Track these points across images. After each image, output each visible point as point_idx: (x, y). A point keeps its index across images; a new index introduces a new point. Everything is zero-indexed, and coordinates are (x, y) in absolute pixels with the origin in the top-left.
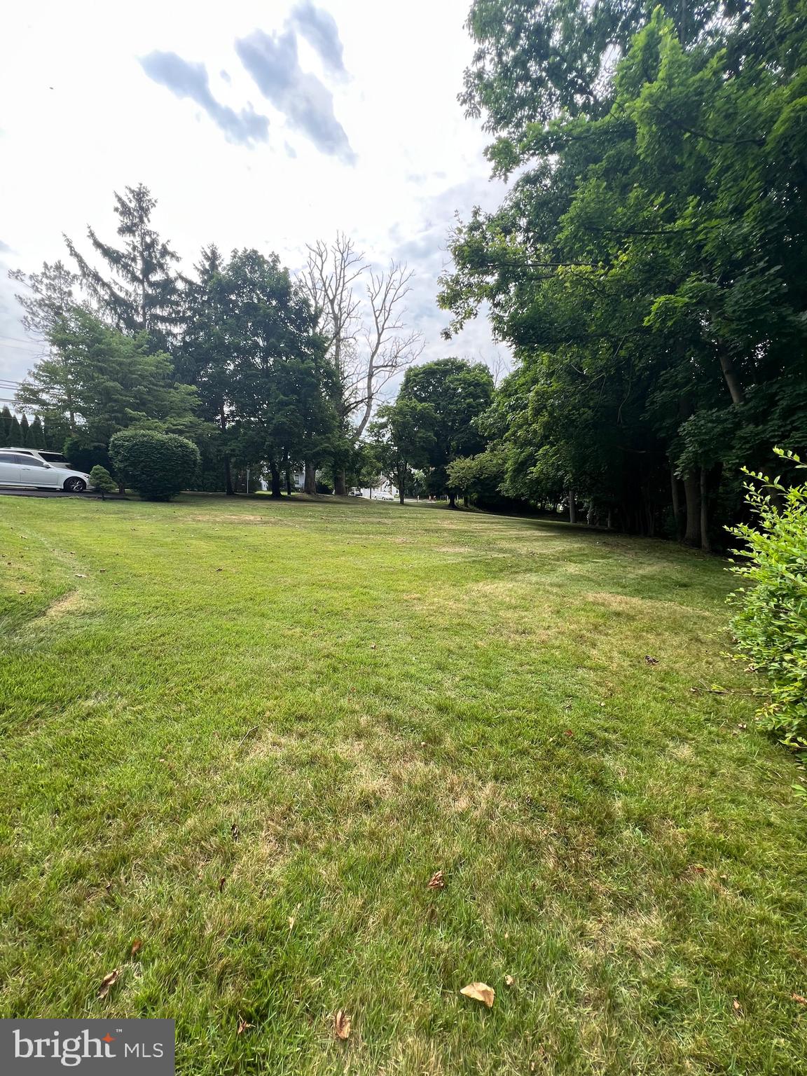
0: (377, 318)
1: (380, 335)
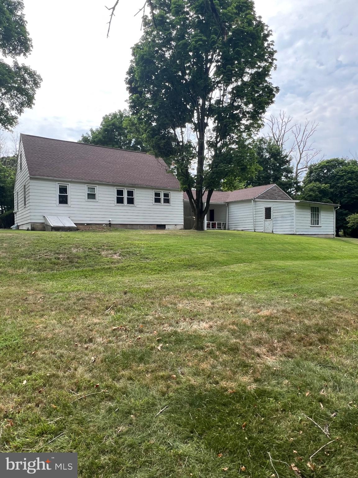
0: (299, 146)
1: (301, 154)
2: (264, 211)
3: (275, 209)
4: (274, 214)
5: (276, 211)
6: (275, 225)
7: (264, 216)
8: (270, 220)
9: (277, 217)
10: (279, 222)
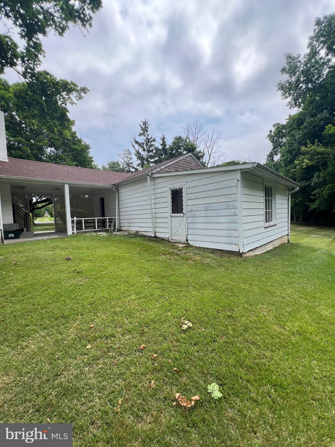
0: (208, 150)
1: (210, 156)
2: (170, 196)
3: (189, 191)
4: (190, 203)
5: (193, 196)
6: (191, 226)
7: (170, 208)
8: (182, 214)
9: (195, 208)
10: (200, 220)
